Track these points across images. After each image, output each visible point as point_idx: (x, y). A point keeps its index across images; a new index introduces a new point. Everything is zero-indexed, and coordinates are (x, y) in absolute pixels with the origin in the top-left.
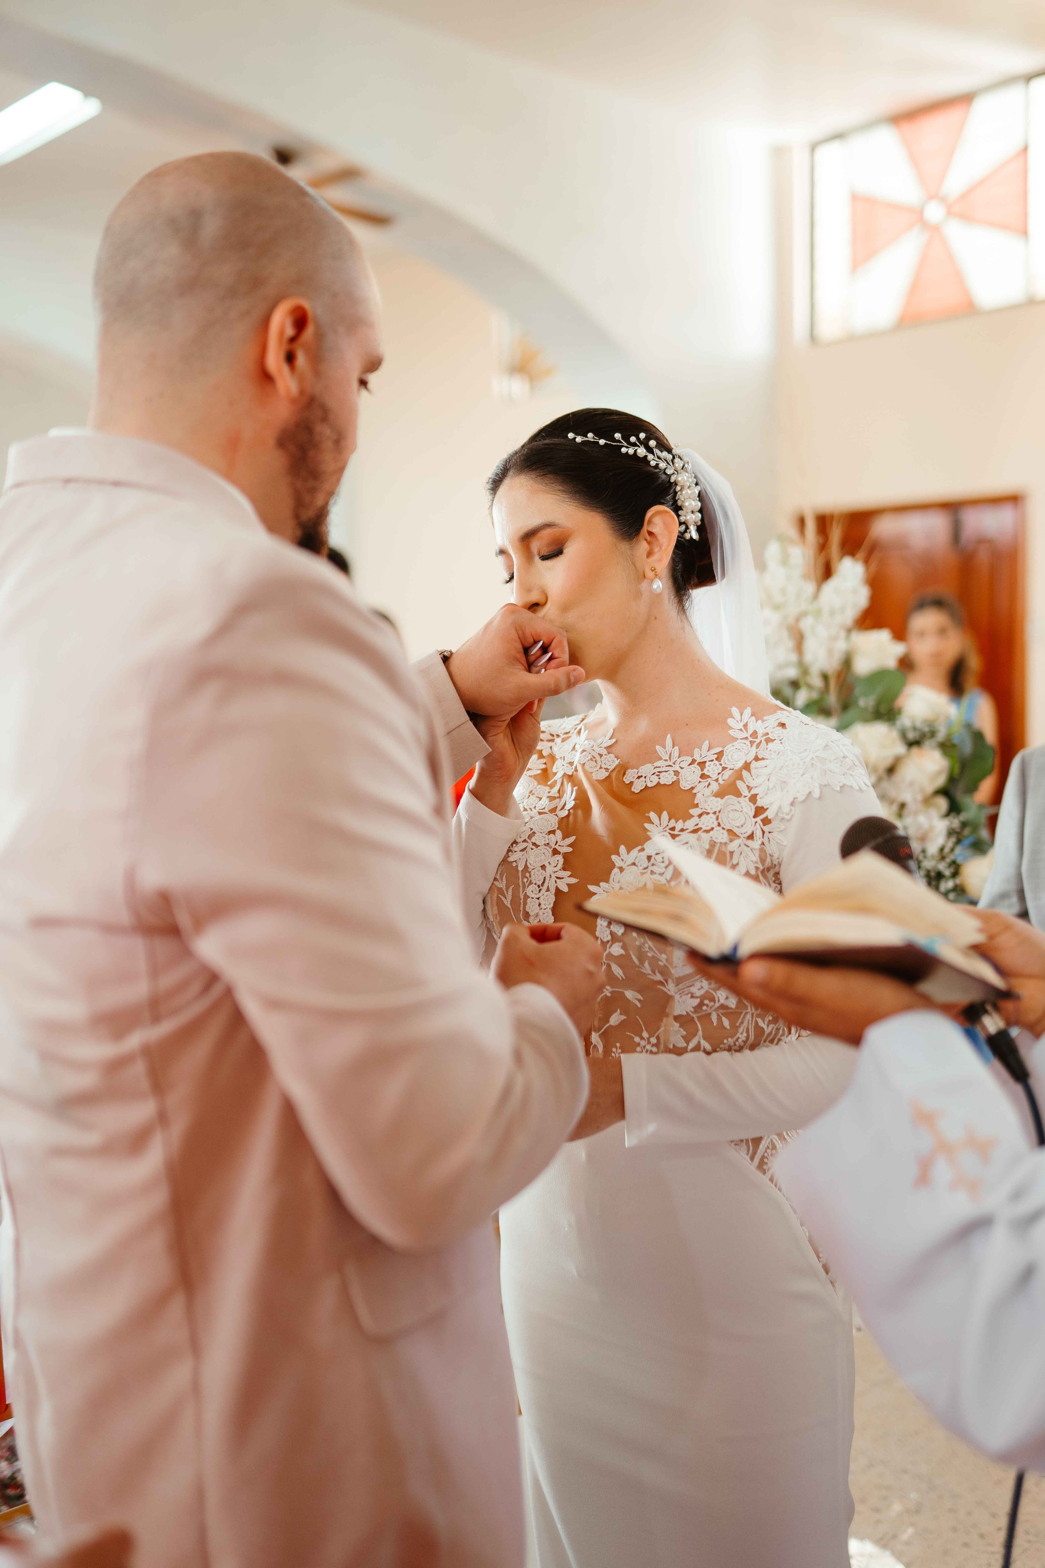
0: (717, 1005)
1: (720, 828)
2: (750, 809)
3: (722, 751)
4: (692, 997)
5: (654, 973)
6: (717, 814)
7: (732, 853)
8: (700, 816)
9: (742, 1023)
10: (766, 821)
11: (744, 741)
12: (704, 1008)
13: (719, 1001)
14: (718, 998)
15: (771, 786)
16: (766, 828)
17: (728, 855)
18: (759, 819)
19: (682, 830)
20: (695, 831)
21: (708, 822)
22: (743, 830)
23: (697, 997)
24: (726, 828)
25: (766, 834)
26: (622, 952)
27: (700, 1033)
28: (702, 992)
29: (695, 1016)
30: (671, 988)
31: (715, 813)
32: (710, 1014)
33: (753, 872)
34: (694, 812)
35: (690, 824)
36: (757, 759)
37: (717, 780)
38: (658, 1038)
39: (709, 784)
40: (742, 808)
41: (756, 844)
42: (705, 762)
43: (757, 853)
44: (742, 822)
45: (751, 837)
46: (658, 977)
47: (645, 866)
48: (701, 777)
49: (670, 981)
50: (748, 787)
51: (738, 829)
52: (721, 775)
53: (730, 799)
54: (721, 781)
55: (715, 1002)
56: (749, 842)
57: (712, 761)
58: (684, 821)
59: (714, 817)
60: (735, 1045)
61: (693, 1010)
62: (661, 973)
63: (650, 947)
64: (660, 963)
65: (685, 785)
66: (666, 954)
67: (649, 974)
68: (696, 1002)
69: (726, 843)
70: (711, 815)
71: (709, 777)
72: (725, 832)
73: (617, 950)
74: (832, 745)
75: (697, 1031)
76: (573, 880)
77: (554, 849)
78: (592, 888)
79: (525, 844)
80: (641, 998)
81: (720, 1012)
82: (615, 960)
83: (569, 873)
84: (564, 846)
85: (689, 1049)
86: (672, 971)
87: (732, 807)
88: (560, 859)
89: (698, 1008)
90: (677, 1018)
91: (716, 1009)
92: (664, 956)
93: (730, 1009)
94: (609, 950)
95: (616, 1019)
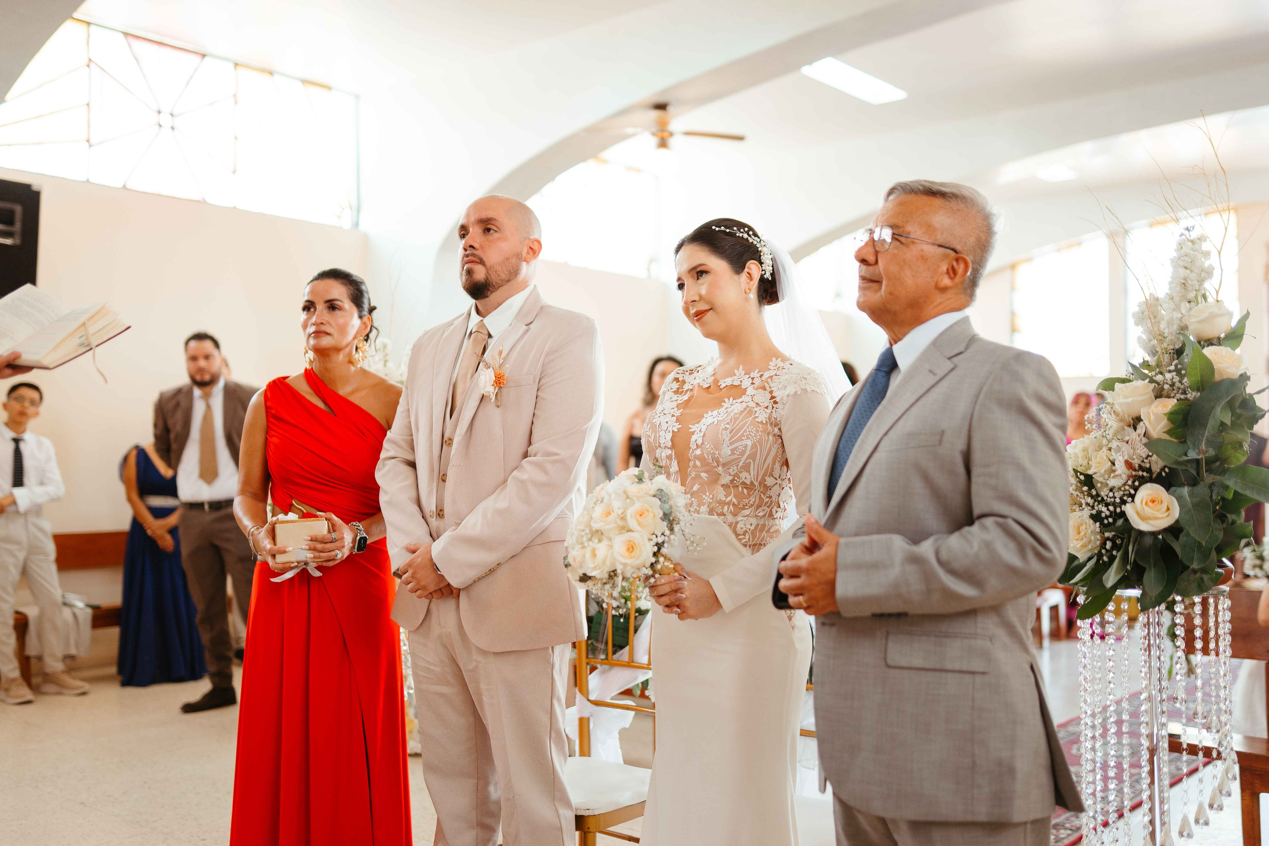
0: (741, 481)
1: (753, 402)
2: (769, 396)
3: (763, 374)
4: (730, 475)
5: (713, 462)
6: (753, 397)
7: (756, 412)
8: (745, 398)
9: (753, 493)
10: (775, 402)
11: (773, 371)
13: (742, 479)
14: (741, 477)
15: (780, 388)
16: (775, 406)
17: (754, 412)
18: (772, 401)
19: (736, 403)
20: (741, 402)
21: (749, 399)
22: (763, 404)
23: (732, 476)
24: (756, 402)
25: (775, 408)
26: (701, 453)
27: (732, 494)
28: (735, 472)
29: (731, 485)
30: (720, 470)
32: (738, 486)
33: (764, 422)
34: (743, 396)
35: (740, 400)
36: (776, 375)
37: (757, 385)
38: (713, 495)
39: (754, 387)
40: (766, 395)
41: (769, 411)
42: (754, 378)
43: (768, 415)
44: (764, 401)
45: (767, 408)
46: (715, 464)
47: (716, 415)
48: (751, 384)
49: (720, 466)
50: (770, 387)
51: (761, 403)
53: (761, 391)
55: (740, 479)
56: (765, 410)
57: (757, 377)
58: (738, 400)
59: (751, 397)
60: (749, 503)
61: (729, 482)
62: (717, 462)
63: (712, 449)
64: (716, 456)
65: (743, 387)
67: (711, 463)
68: (731, 478)
69: (754, 407)
70: (750, 396)
71: (755, 384)
72: (755, 403)
73: (698, 452)
74: (811, 373)
75: (732, 493)
76: (680, 426)
77: (673, 415)
78: (690, 426)
79: (660, 414)
80: (707, 476)
81: (743, 486)
82: (696, 457)
83: (678, 424)
84: (678, 413)
85: (727, 501)
86: (721, 460)
87: (760, 395)
88: (675, 418)
89: (732, 481)
90: (722, 486)
91: (740, 484)
92: (718, 452)
93: (747, 485)
94: (695, 453)
95: (695, 488)
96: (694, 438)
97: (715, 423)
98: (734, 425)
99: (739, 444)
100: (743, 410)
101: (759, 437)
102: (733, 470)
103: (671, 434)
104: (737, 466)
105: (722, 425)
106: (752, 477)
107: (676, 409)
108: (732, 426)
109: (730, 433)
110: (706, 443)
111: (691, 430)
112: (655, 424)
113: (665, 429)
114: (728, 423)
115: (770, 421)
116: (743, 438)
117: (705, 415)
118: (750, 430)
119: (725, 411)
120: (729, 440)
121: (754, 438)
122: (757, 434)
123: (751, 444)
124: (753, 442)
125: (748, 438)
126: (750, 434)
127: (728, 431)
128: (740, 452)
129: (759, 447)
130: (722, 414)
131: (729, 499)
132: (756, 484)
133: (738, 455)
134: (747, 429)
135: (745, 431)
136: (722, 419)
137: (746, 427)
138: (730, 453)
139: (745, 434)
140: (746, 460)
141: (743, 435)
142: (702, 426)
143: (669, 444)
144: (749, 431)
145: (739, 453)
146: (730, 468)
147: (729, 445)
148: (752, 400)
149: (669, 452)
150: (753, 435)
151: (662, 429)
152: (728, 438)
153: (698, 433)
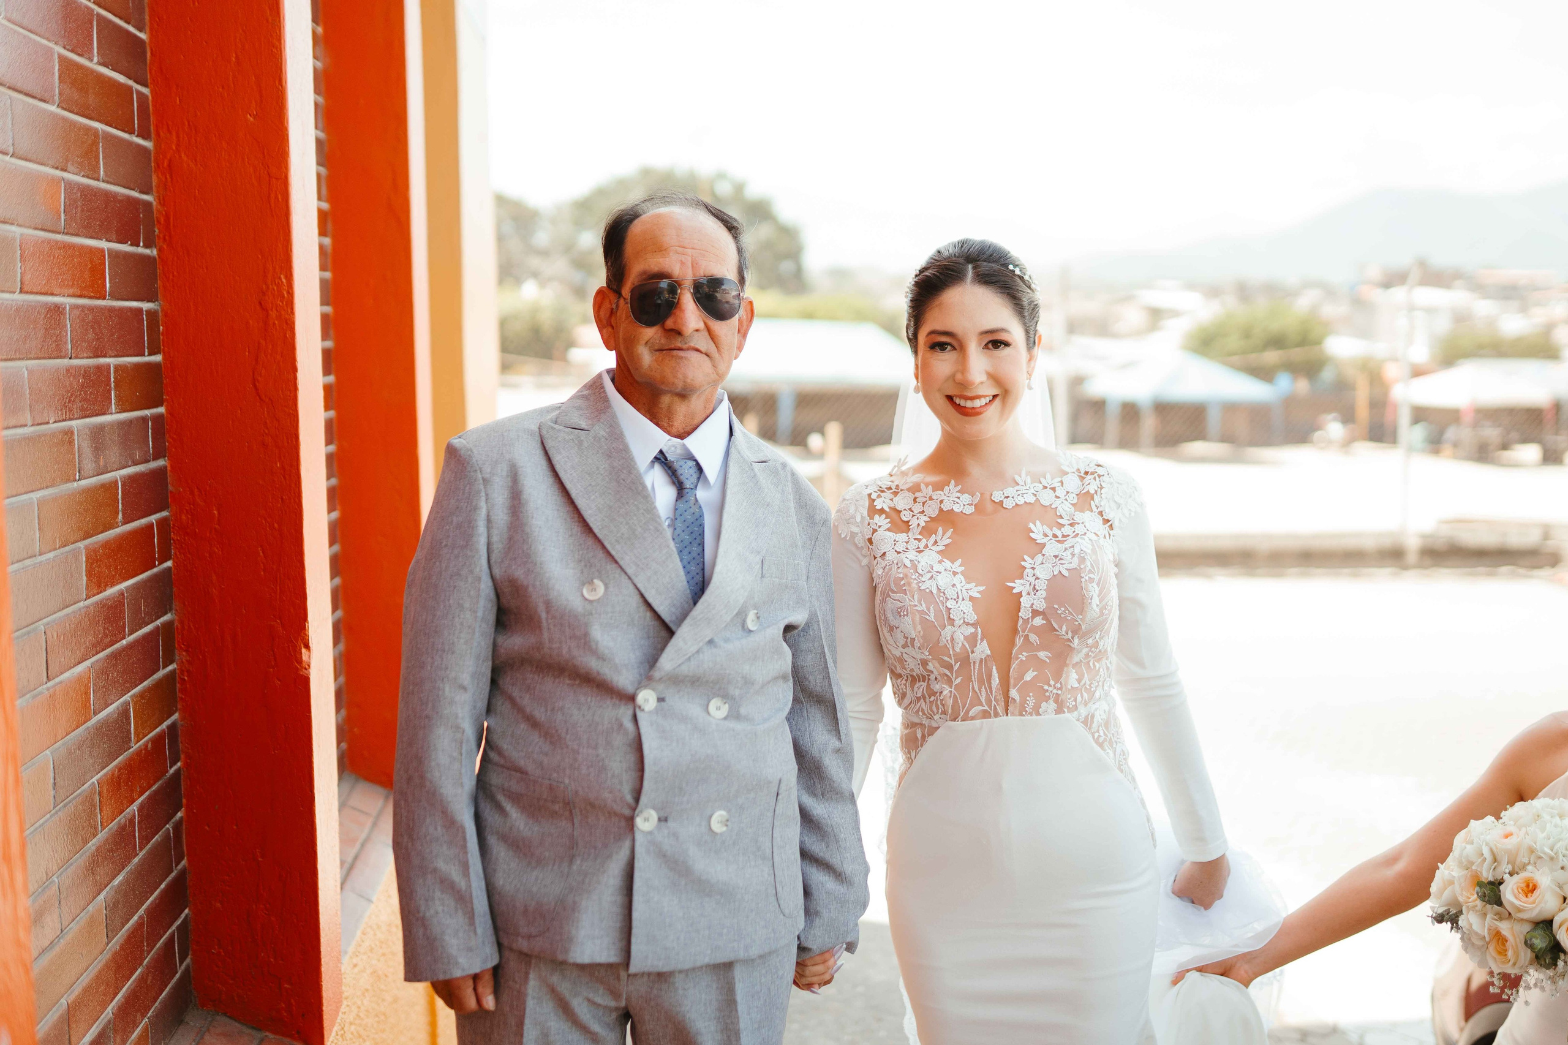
2: (1099, 519)
3: (1062, 480)
5: (1067, 632)
8: (1071, 525)
10: (1111, 528)
13: (1100, 648)
15: (1112, 506)
16: (1111, 533)
18: (1107, 526)
19: (1065, 536)
23: (1089, 647)
26: (1042, 621)
30: (1076, 642)
34: (1063, 522)
35: (1068, 531)
36: (1101, 488)
39: (1062, 503)
42: (1055, 488)
46: (1069, 635)
47: (1053, 561)
48: (1055, 498)
50: (1097, 505)
53: (1088, 513)
55: (1097, 649)
57: (1059, 487)
64: (1077, 623)
66: (1082, 614)
67: (1062, 635)
68: (1087, 651)
73: (1038, 621)
77: (953, 572)
78: (1008, 585)
79: (929, 575)
80: (1050, 655)
82: (1035, 630)
83: (974, 584)
84: (957, 567)
86: (1082, 627)
88: (960, 577)
89: (1088, 656)
90: (1074, 666)
94: (1030, 624)
95: (1029, 676)
96: (1024, 602)
97: (1065, 574)
98: (1098, 572)
102: (1094, 638)
103: (969, 603)
105: (1083, 575)
107: (947, 561)
109: (1098, 584)
110: (1055, 606)
111: (1014, 590)
112: (928, 590)
117: (1025, 564)
119: (1069, 552)
120: (1098, 596)
127: (1093, 584)
133: (1105, 615)
138: (1099, 614)
142: (1034, 581)
143: (972, 617)
146: (1090, 637)
147: (1098, 603)
148: (1089, 529)
149: (972, 630)
151: (949, 597)
152: (1097, 592)
153: (1029, 594)
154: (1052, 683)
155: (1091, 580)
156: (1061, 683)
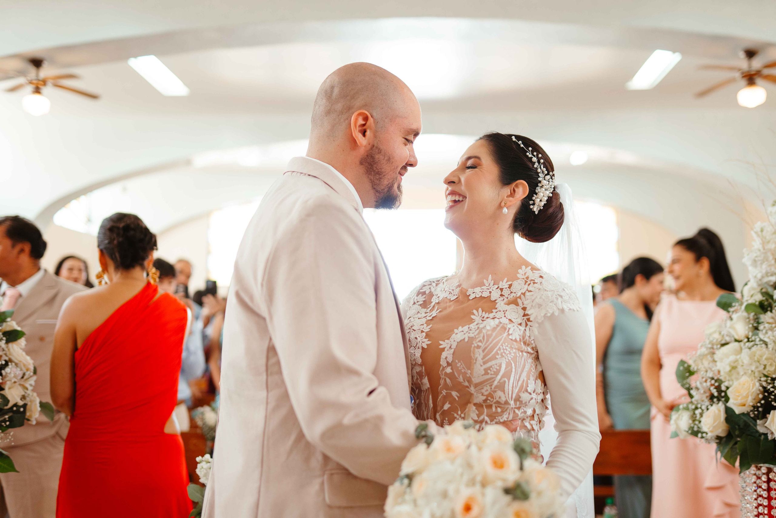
0: (495, 401)
1: (505, 318)
2: (522, 312)
3: (512, 284)
4: (482, 395)
5: (464, 381)
6: (505, 312)
7: (509, 329)
8: (496, 312)
9: (507, 409)
10: (529, 320)
11: (522, 280)
12: (488, 401)
13: (496, 399)
14: (495, 397)
15: (534, 305)
16: (528, 323)
17: (508, 329)
18: (525, 318)
19: (487, 318)
20: (493, 318)
21: (501, 314)
22: (516, 321)
23: (485, 396)
24: (509, 318)
25: (528, 326)
26: (451, 371)
28: (488, 393)
29: (484, 404)
30: (472, 390)
31: (504, 311)
32: (491, 406)
33: (518, 340)
34: (494, 311)
35: (491, 315)
36: (528, 291)
37: (507, 298)
39: (504, 299)
40: (518, 311)
41: (522, 328)
42: (503, 288)
43: (522, 332)
44: (517, 317)
45: (520, 324)
46: (466, 384)
47: (467, 331)
48: (500, 296)
49: (472, 386)
50: (523, 303)
51: (514, 319)
52: (509, 295)
53: (513, 306)
54: (509, 298)
55: (493, 399)
56: (519, 326)
57: (506, 288)
58: (489, 314)
59: (503, 313)
60: (499, 421)
61: (482, 401)
62: (468, 381)
63: (463, 367)
64: (468, 375)
65: (493, 298)
66: (470, 370)
67: (462, 382)
68: (484, 398)
69: (507, 324)
70: (501, 311)
71: (504, 296)
72: (508, 320)
73: (449, 370)
74: (565, 289)
75: (484, 412)
76: (429, 342)
77: (422, 331)
78: (441, 342)
79: (410, 330)
80: (459, 395)
81: (497, 405)
82: (447, 375)
83: (428, 339)
84: (427, 329)
85: (479, 421)
86: (473, 380)
87: (514, 310)
88: (424, 334)
89: (485, 401)
90: (475, 404)
91: (495, 403)
92: (469, 371)
93: (501, 404)
94: (445, 371)
95: (447, 406)
96: (444, 355)
97: (466, 340)
98: (487, 342)
99: (493, 362)
100: (495, 326)
101: (513, 354)
102: (486, 390)
103: (420, 350)
104: (491, 386)
105: (474, 342)
106: (507, 397)
107: (425, 325)
108: (485, 344)
109: (483, 351)
110: (457, 361)
111: (441, 347)
113: (415, 346)
114: (480, 341)
115: (523, 339)
116: (497, 357)
117: (456, 331)
118: (505, 348)
119: (477, 327)
120: (482, 359)
121: (508, 355)
122: (511, 351)
123: (505, 362)
124: (507, 360)
125: (502, 356)
126: (504, 352)
127: (480, 350)
128: (494, 372)
129: (513, 365)
130: (474, 330)
131: (481, 418)
132: (512, 403)
133: (491, 374)
134: (501, 347)
135: (499, 349)
136: (472, 335)
137: (500, 344)
138: (483, 372)
139: (499, 352)
140: (500, 380)
141: (497, 353)
142: (452, 343)
143: (419, 360)
144: (503, 349)
145: (492, 373)
146: (483, 388)
147: (482, 364)
148: (505, 316)
149: (419, 369)
150: (508, 352)
151: (413, 345)
152: (482, 356)
153: (448, 350)
154: (459, 413)
155: (479, 347)
156: (465, 414)
